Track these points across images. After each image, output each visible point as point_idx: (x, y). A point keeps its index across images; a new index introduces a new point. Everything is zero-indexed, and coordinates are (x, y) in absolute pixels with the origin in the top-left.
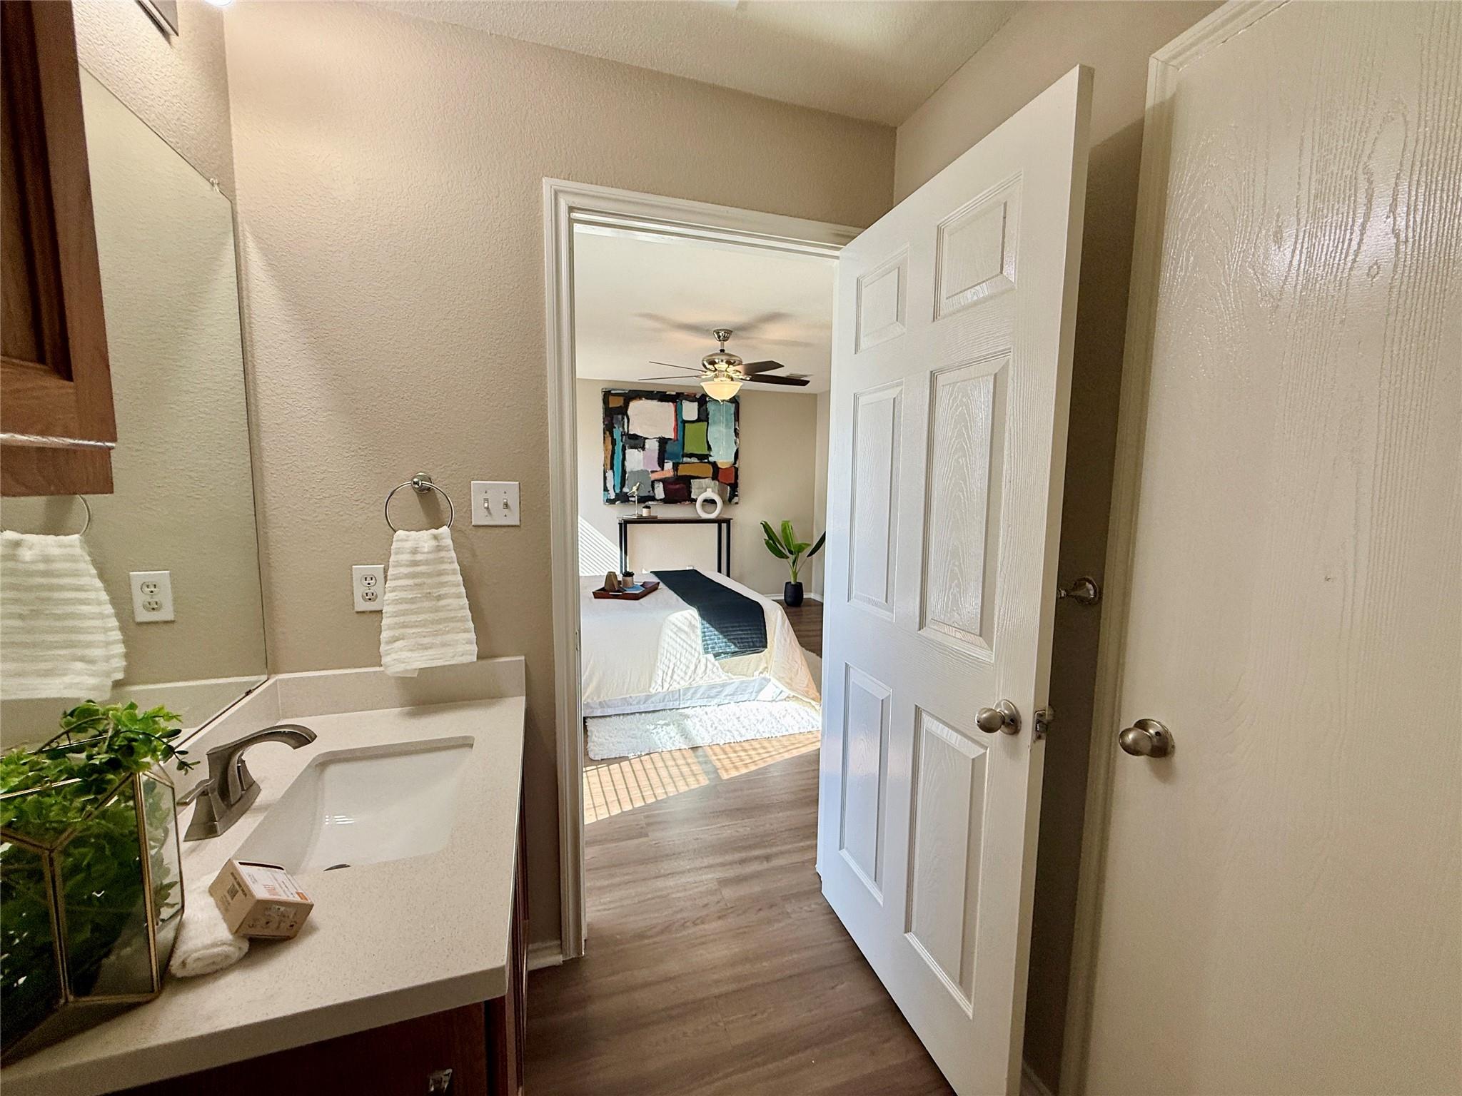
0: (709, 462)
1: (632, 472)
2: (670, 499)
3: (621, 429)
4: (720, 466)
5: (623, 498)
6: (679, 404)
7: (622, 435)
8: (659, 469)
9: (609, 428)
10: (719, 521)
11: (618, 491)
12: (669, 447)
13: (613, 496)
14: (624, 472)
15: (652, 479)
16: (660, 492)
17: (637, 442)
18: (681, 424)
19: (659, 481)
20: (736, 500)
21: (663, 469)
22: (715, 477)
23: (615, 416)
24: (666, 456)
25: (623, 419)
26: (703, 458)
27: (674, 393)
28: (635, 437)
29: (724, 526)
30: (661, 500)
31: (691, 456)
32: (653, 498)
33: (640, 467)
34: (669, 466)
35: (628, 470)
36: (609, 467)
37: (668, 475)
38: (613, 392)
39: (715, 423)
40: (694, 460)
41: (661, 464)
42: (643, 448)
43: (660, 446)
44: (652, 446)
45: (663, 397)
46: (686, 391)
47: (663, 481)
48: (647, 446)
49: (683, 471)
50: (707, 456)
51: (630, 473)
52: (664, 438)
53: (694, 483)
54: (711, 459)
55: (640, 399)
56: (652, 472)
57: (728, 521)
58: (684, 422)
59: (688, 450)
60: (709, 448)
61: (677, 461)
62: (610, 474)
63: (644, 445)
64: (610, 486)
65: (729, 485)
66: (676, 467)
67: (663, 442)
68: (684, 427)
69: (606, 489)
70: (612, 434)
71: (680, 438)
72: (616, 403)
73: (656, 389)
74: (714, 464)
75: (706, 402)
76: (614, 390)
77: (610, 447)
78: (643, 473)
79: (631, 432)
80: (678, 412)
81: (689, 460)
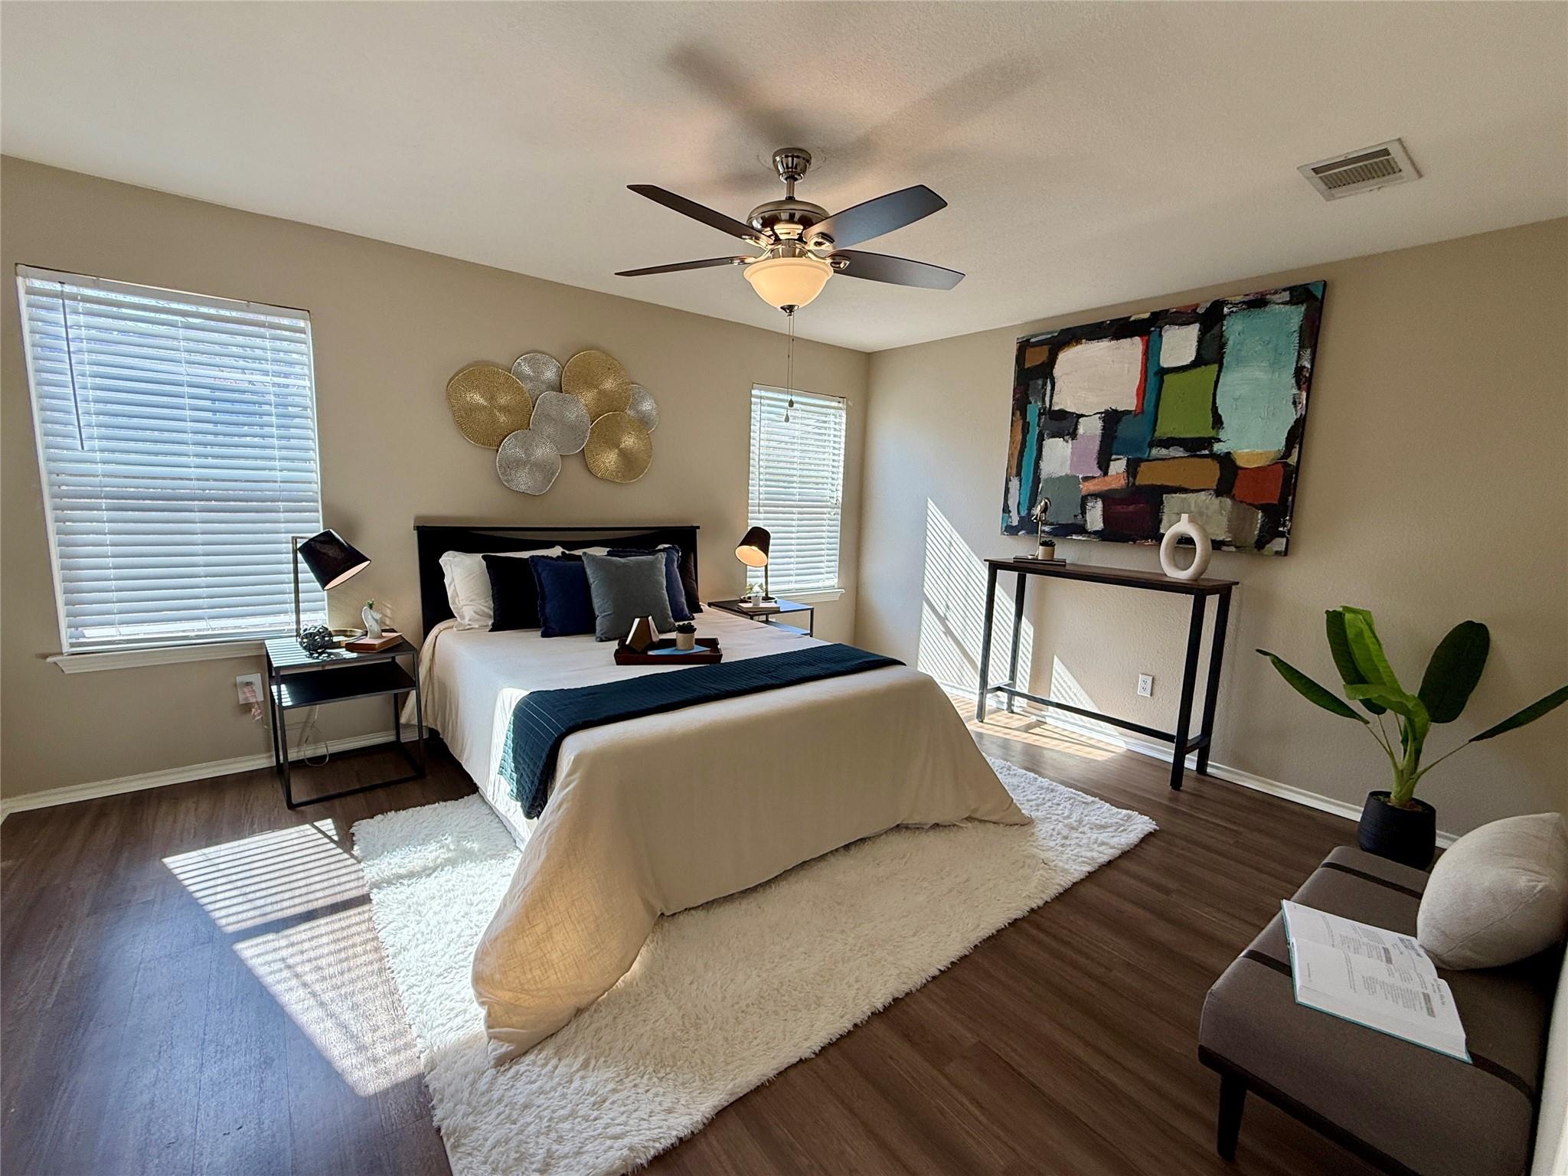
0: (1213, 456)
1: (1051, 480)
2: (1114, 533)
3: (1040, 404)
4: (1240, 463)
5: (1028, 526)
6: (1154, 337)
7: (1040, 414)
8: (1098, 473)
9: (1020, 405)
10: (1197, 590)
11: (1024, 513)
12: (1123, 430)
13: (1015, 523)
14: (1037, 479)
15: (1084, 493)
16: (1095, 518)
17: (1064, 424)
18: (1154, 377)
19: (1095, 496)
20: (1279, 544)
21: (1106, 474)
22: (1223, 489)
23: (1031, 383)
24: (1116, 446)
25: (1045, 384)
26: (1196, 446)
27: (1146, 315)
28: (1063, 414)
29: (1212, 603)
30: (1096, 533)
31: (1168, 443)
32: (1081, 530)
33: (1065, 470)
34: (1118, 466)
35: (1043, 475)
36: (1014, 471)
37: (1114, 486)
38: (1033, 340)
39: (1240, 361)
40: (1177, 452)
41: (1104, 465)
42: (1073, 435)
43: (1104, 428)
44: (1091, 428)
45: (1119, 328)
46: (1173, 305)
47: (1107, 497)
48: (1081, 431)
49: (1147, 476)
50: (1209, 442)
51: (1046, 481)
52: (1116, 411)
53: (1171, 501)
54: (1218, 448)
55: (1078, 342)
56: (1086, 479)
57: (1225, 592)
58: (1163, 372)
59: (1164, 430)
60: (1218, 422)
61: (1138, 455)
62: (1015, 483)
63: (1076, 428)
64: (1013, 504)
65: (1262, 508)
66: (1132, 468)
67: (1112, 419)
68: (1162, 382)
69: (1006, 510)
70: (1024, 416)
71: (1149, 408)
72: (1035, 358)
73: (1108, 317)
74: (1226, 461)
75: (1223, 317)
76: (1036, 336)
77: (1019, 437)
78: (1070, 481)
79: (1056, 408)
80: (1150, 354)
81: (1164, 452)
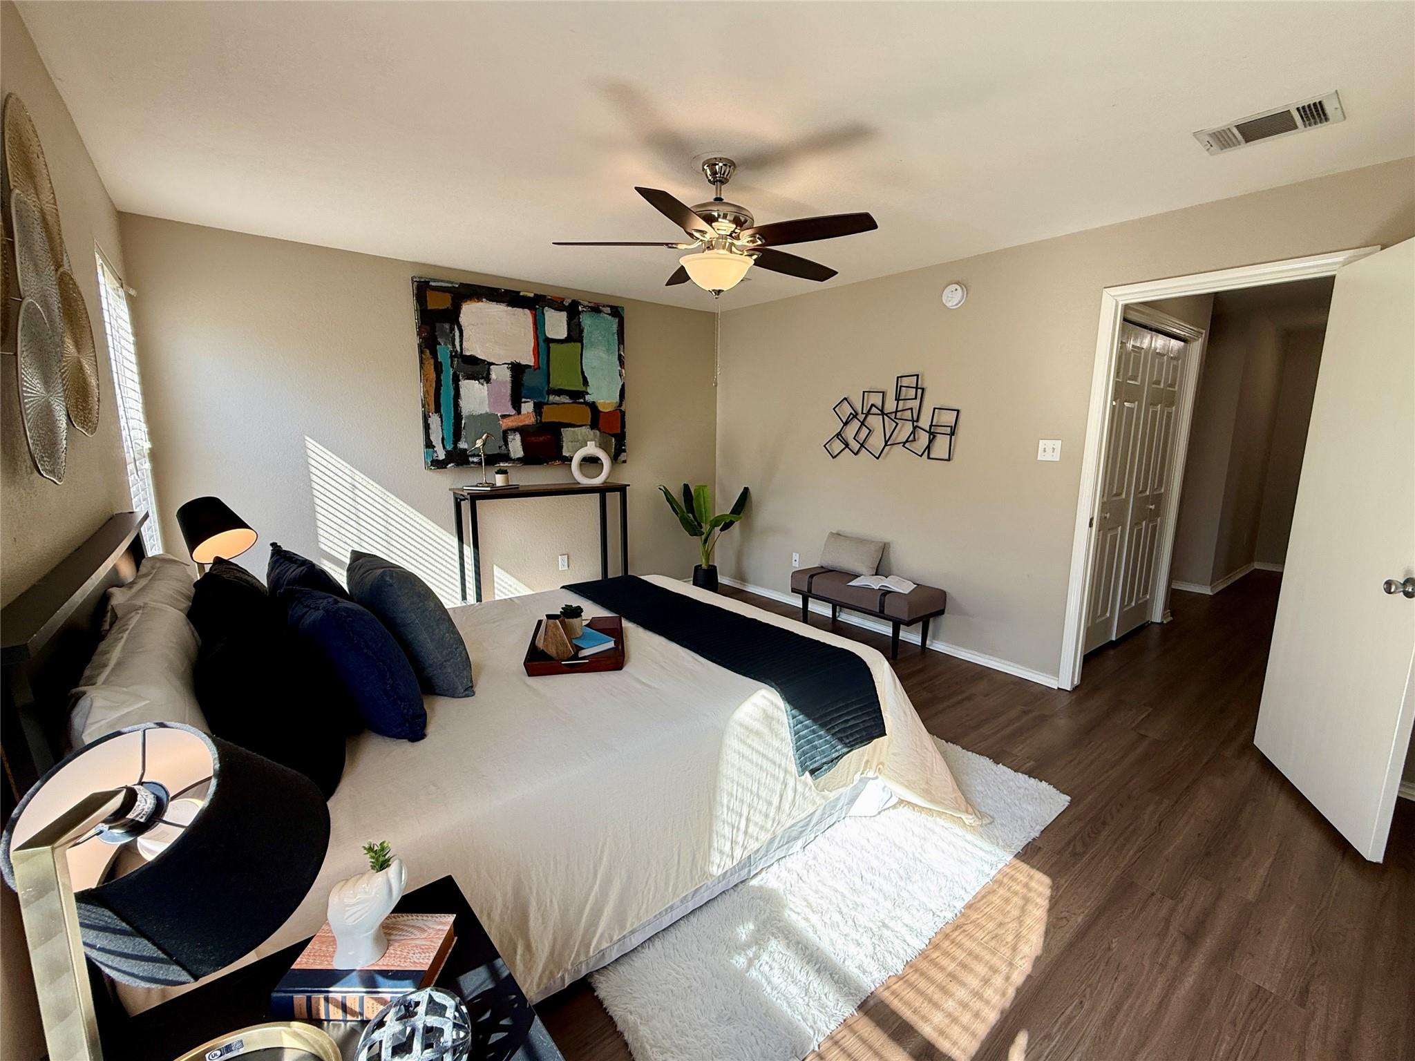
0: (586, 403)
1: (471, 417)
2: (532, 458)
3: (450, 347)
4: (601, 409)
5: (458, 458)
6: (539, 312)
7: (452, 357)
8: (513, 412)
9: (428, 344)
10: (602, 491)
11: (449, 447)
12: (527, 378)
13: (441, 455)
14: (458, 416)
15: (504, 427)
16: (516, 447)
17: (478, 369)
18: (543, 344)
19: (515, 430)
20: (623, 457)
21: (519, 412)
22: (594, 425)
23: (438, 325)
24: (524, 392)
25: (452, 330)
26: (577, 396)
27: (532, 295)
28: (473, 360)
30: (519, 459)
31: (559, 392)
32: (506, 457)
33: (485, 409)
34: (528, 407)
35: (465, 413)
36: (432, 407)
37: (527, 422)
38: (432, 284)
39: (592, 344)
40: (565, 399)
41: (516, 405)
42: (488, 380)
43: (512, 377)
44: (501, 374)
45: (511, 297)
46: (549, 293)
47: (522, 431)
48: (493, 376)
49: (549, 416)
50: (582, 394)
51: (468, 417)
52: (519, 364)
53: (567, 433)
54: (588, 398)
55: (479, 299)
56: (504, 416)
57: (622, 489)
58: (549, 341)
59: (556, 382)
60: (585, 382)
61: (540, 400)
62: (434, 420)
63: (489, 374)
64: (436, 438)
65: (613, 435)
66: (538, 408)
67: (517, 370)
68: (549, 348)
69: (429, 445)
70: (434, 354)
71: (543, 365)
72: (438, 302)
73: (504, 286)
74: (593, 406)
75: (579, 313)
76: (435, 281)
77: (433, 376)
78: (488, 418)
79: (468, 353)
80: (538, 325)
81: (557, 398)
